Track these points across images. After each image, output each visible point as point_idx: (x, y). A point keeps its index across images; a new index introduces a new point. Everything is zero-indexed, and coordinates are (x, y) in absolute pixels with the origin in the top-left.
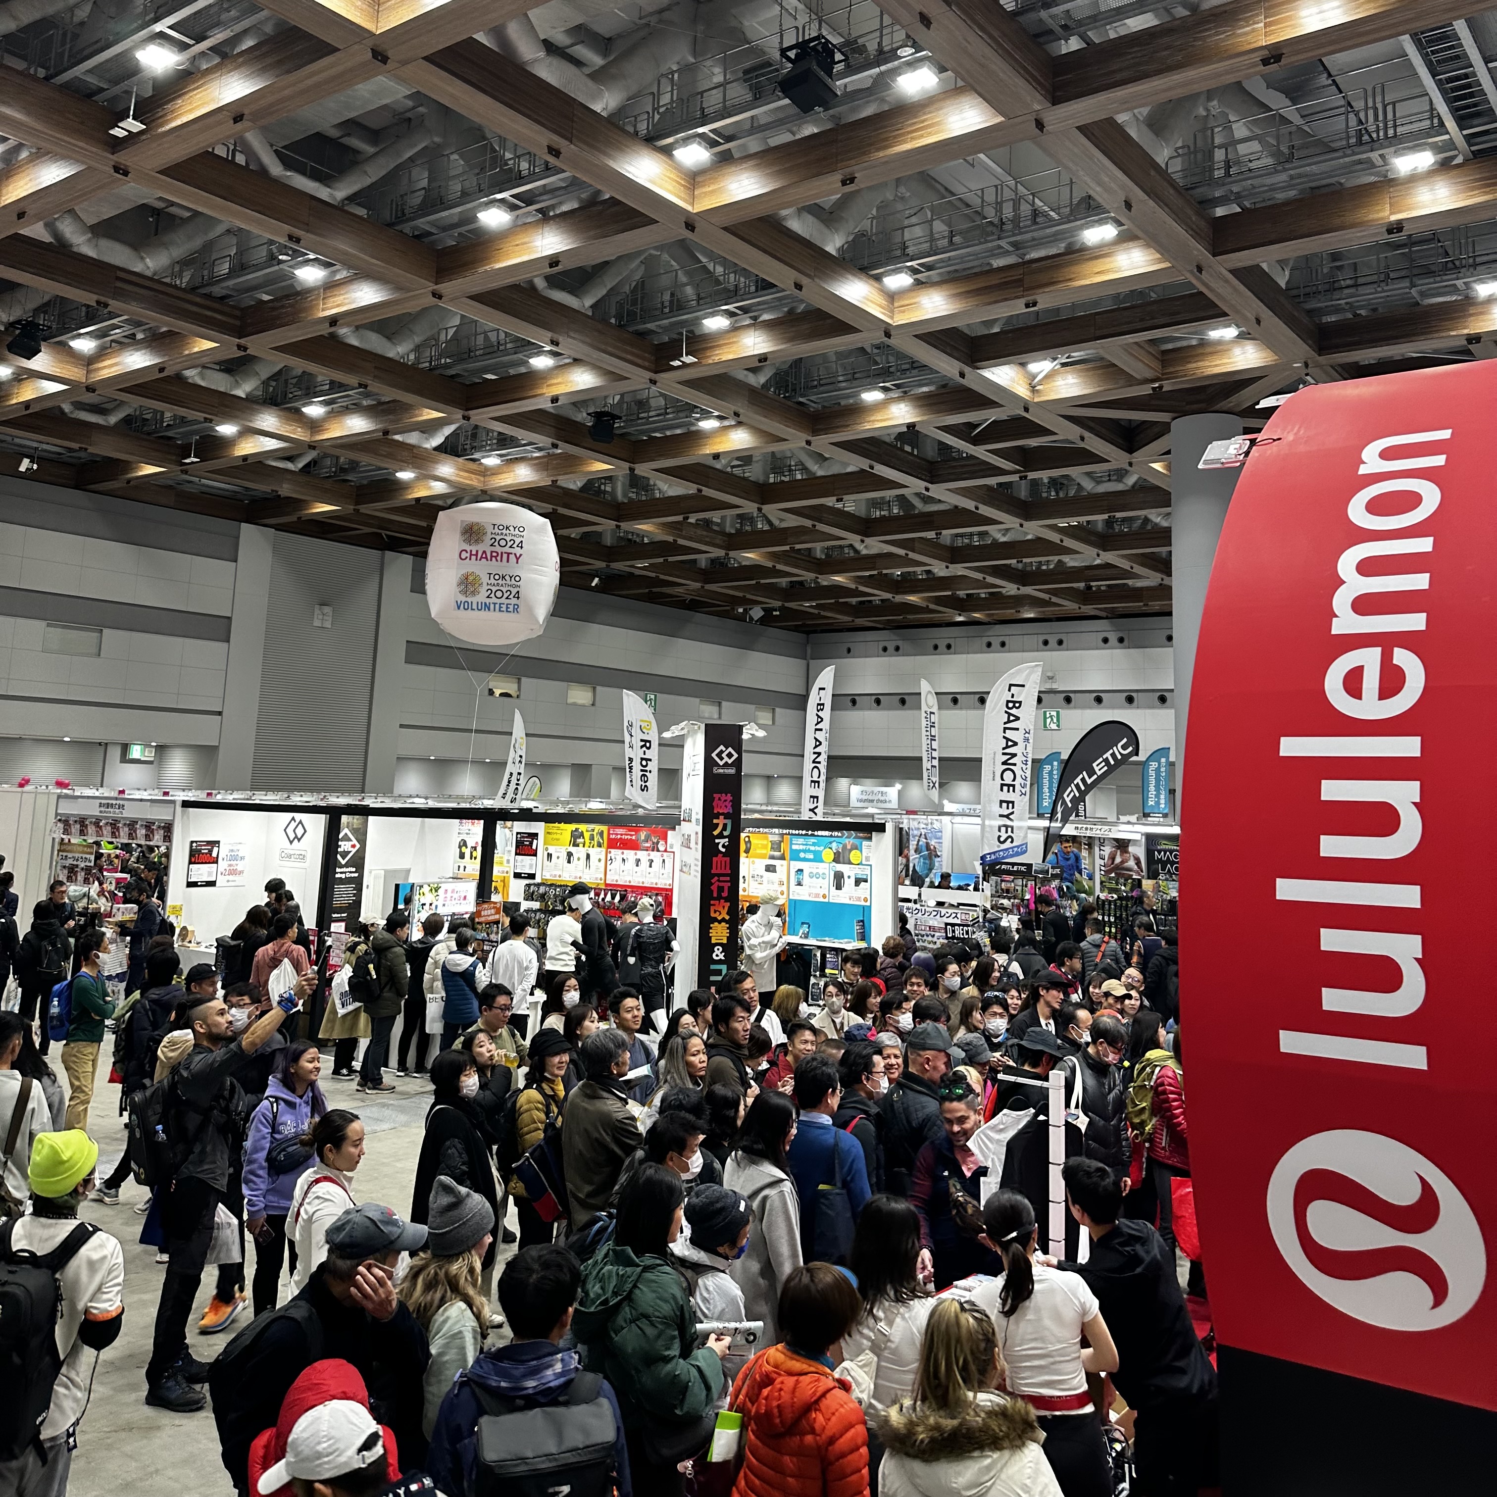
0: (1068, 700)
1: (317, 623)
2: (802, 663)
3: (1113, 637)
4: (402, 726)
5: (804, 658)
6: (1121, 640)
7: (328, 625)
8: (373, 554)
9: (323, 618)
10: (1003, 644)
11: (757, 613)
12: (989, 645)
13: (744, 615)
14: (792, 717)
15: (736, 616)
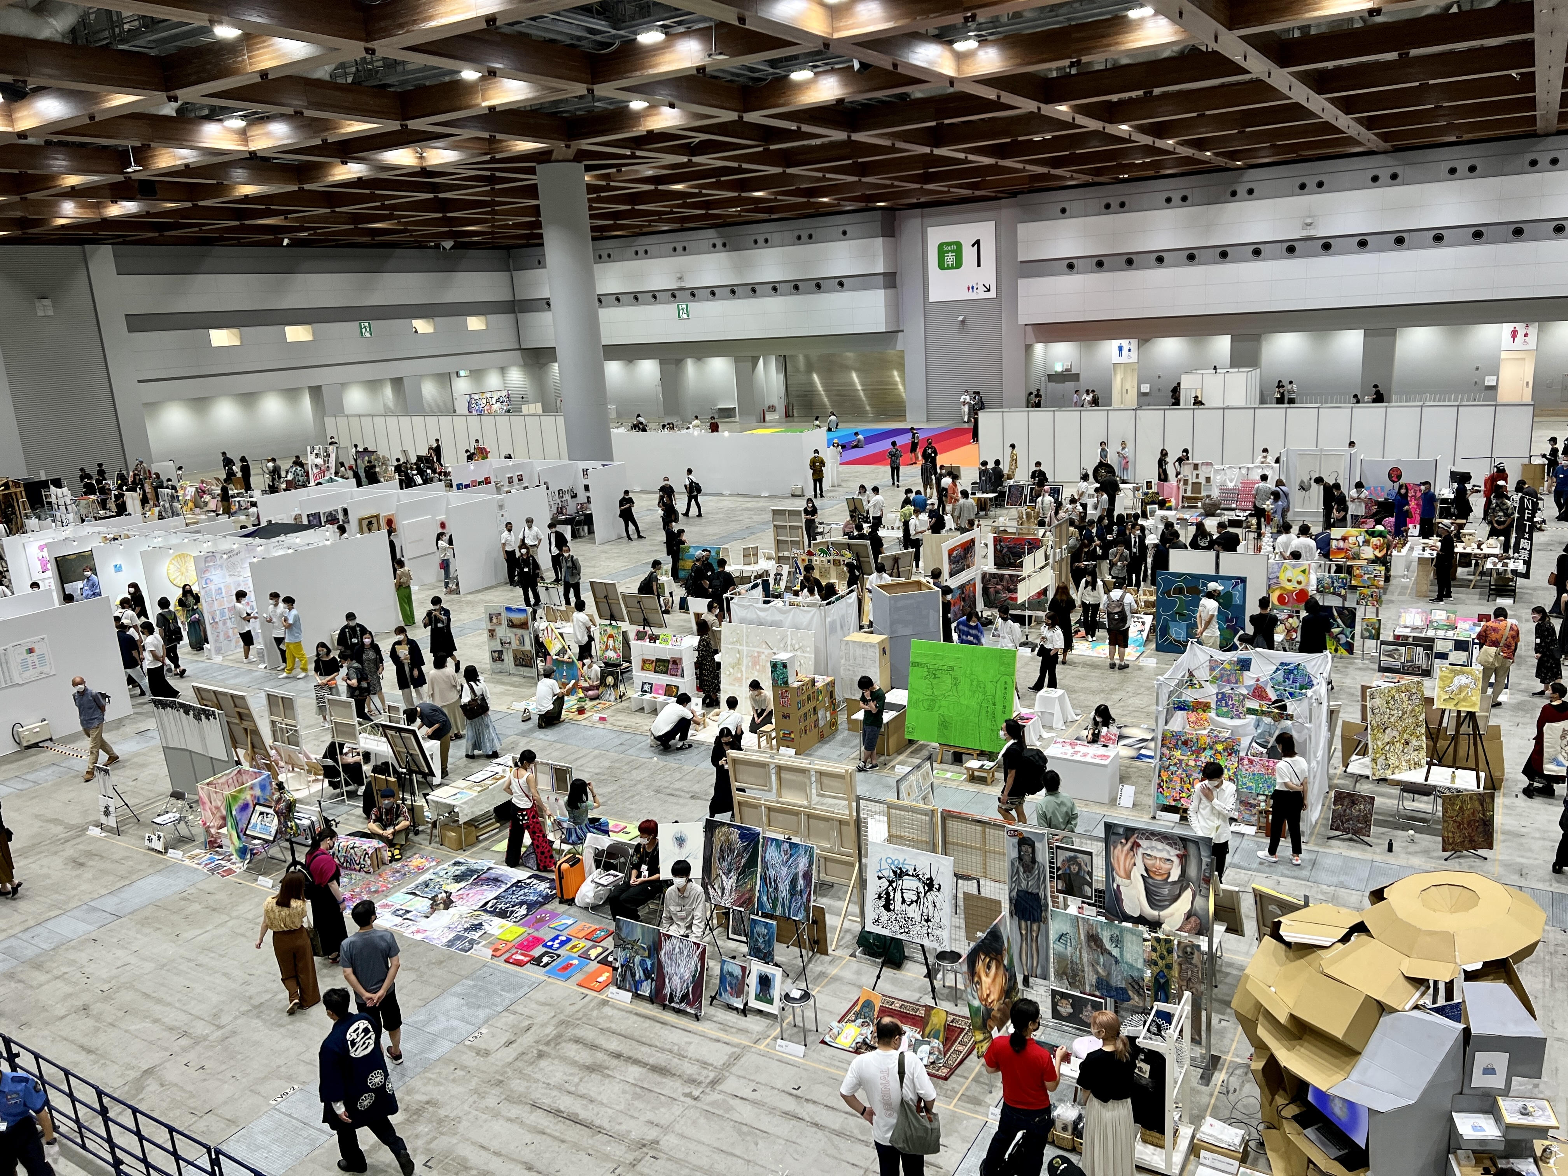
0: (693, 295)
1: (40, 313)
2: (506, 275)
3: (719, 243)
4: (139, 381)
5: (507, 270)
6: (724, 245)
7: (51, 313)
8: (77, 248)
9: (45, 308)
10: (646, 252)
11: (448, 244)
12: (637, 253)
13: (437, 247)
14: (503, 320)
15: (431, 247)
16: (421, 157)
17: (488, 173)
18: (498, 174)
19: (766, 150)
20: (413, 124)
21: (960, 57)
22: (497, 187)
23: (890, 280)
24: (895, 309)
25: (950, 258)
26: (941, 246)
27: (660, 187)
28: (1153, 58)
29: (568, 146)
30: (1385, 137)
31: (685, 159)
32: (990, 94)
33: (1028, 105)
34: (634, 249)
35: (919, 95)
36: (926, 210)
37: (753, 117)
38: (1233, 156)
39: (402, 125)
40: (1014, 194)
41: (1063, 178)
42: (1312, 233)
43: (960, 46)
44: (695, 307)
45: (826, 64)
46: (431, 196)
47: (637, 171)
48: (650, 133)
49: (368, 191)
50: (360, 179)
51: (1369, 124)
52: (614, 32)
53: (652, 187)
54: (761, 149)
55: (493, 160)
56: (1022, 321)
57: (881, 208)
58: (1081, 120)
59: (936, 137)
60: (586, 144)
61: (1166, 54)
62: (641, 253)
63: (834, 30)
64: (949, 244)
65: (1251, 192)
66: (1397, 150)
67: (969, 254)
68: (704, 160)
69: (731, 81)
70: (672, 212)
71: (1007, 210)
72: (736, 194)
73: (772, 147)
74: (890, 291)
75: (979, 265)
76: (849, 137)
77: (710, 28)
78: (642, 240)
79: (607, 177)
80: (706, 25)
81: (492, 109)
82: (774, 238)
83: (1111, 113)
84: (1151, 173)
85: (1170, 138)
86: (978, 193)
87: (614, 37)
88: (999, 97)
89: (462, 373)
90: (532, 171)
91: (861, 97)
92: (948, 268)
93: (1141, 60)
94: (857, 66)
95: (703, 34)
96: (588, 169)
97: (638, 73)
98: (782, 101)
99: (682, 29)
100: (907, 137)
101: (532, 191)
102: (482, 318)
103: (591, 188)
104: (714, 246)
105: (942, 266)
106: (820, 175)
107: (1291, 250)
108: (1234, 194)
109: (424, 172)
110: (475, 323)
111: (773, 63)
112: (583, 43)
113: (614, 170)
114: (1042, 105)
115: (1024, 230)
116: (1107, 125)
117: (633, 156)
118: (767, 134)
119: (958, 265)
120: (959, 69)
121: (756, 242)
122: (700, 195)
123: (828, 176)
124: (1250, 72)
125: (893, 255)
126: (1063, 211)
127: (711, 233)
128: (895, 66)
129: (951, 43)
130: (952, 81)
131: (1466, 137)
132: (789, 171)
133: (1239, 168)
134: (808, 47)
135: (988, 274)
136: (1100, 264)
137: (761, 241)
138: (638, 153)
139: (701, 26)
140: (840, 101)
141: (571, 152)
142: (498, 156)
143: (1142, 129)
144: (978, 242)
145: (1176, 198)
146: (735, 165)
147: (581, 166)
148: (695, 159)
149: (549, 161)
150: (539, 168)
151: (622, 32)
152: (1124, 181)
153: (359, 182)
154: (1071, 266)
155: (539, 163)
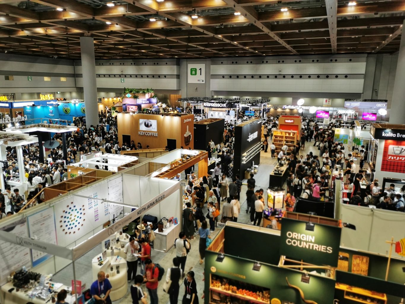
0: (125, 76)
2: (73, 67)
3: (133, 63)
5: (73, 65)
6: (134, 64)
10: (113, 64)
11: (56, 57)
12: (110, 64)
13: (53, 57)
14: (71, 79)
15: (51, 57)
16: (46, 31)
17: (66, 38)
18: (69, 38)
19: (144, 39)
20: (43, 21)
21: (193, 20)
22: (69, 42)
23: (178, 76)
24: (179, 84)
25: (194, 72)
26: (191, 69)
27: (116, 47)
28: (242, 26)
29: (89, 32)
30: (298, 51)
31: (122, 39)
32: (201, 30)
33: (211, 35)
34: (109, 63)
35: (184, 29)
36: (188, 60)
37: (140, 30)
38: (263, 53)
39: (39, 22)
40: (210, 58)
41: (222, 54)
42: (281, 73)
43: (193, 17)
44: (126, 79)
45: (159, 18)
46: (49, 42)
47: (109, 42)
48: (112, 31)
49: (30, 39)
50: (28, 36)
51: (294, 48)
52: (100, 3)
53: (114, 46)
54: (142, 39)
55: (67, 34)
56: (211, 90)
57: (176, 58)
58: (225, 40)
59: (189, 40)
60: (94, 32)
61: (245, 25)
62: (111, 64)
63: (159, 9)
64: (193, 69)
65: (267, 62)
66: (301, 55)
67: (198, 72)
68: (128, 40)
69: (134, 20)
70: (119, 54)
71: (208, 62)
72: (137, 50)
73: (146, 39)
74: (178, 79)
75: (201, 75)
76: (166, 38)
77: (127, 5)
78: (112, 61)
79: (101, 42)
80: (126, 3)
81: (66, 20)
82: (148, 63)
83: (233, 39)
84: (243, 55)
85: (247, 46)
86: (201, 56)
87: (100, 4)
88: (203, 32)
89: (58, 93)
90: (79, 38)
91: (168, 28)
92: (193, 75)
93: (238, 26)
94: (166, 19)
95: (125, 6)
96: (95, 39)
97: (107, 14)
98: (147, 26)
99: (119, 4)
100: (181, 39)
101: (78, 44)
102: (65, 78)
103: (95, 45)
104: (132, 64)
105: (191, 74)
106: (159, 47)
107: (276, 77)
108: (263, 62)
109: (47, 35)
110: (63, 79)
111: (145, 16)
112: (91, 5)
113: (102, 40)
114: (215, 35)
115: (212, 67)
116: (231, 42)
117: (107, 37)
118: (145, 35)
119: (196, 74)
120: (193, 23)
121: (143, 64)
122: (127, 50)
123: (161, 48)
124: (264, 32)
125: (179, 70)
126: (222, 63)
127: (131, 60)
128: (176, 20)
129: (191, 16)
130: (191, 26)
131: (316, 53)
132: (151, 45)
133: (264, 56)
134: (153, 13)
135: (203, 77)
136: (230, 77)
137: (144, 63)
138: (109, 36)
139: (124, 4)
140: (162, 28)
141: (89, 34)
142: (69, 33)
143: (240, 44)
144: (201, 69)
145: (249, 62)
146: (136, 42)
147: (93, 39)
148: (125, 40)
149: (83, 36)
150: (81, 38)
151: (102, 3)
152: (237, 57)
153: (27, 36)
154: (223, 77)
155: (81, 36)
